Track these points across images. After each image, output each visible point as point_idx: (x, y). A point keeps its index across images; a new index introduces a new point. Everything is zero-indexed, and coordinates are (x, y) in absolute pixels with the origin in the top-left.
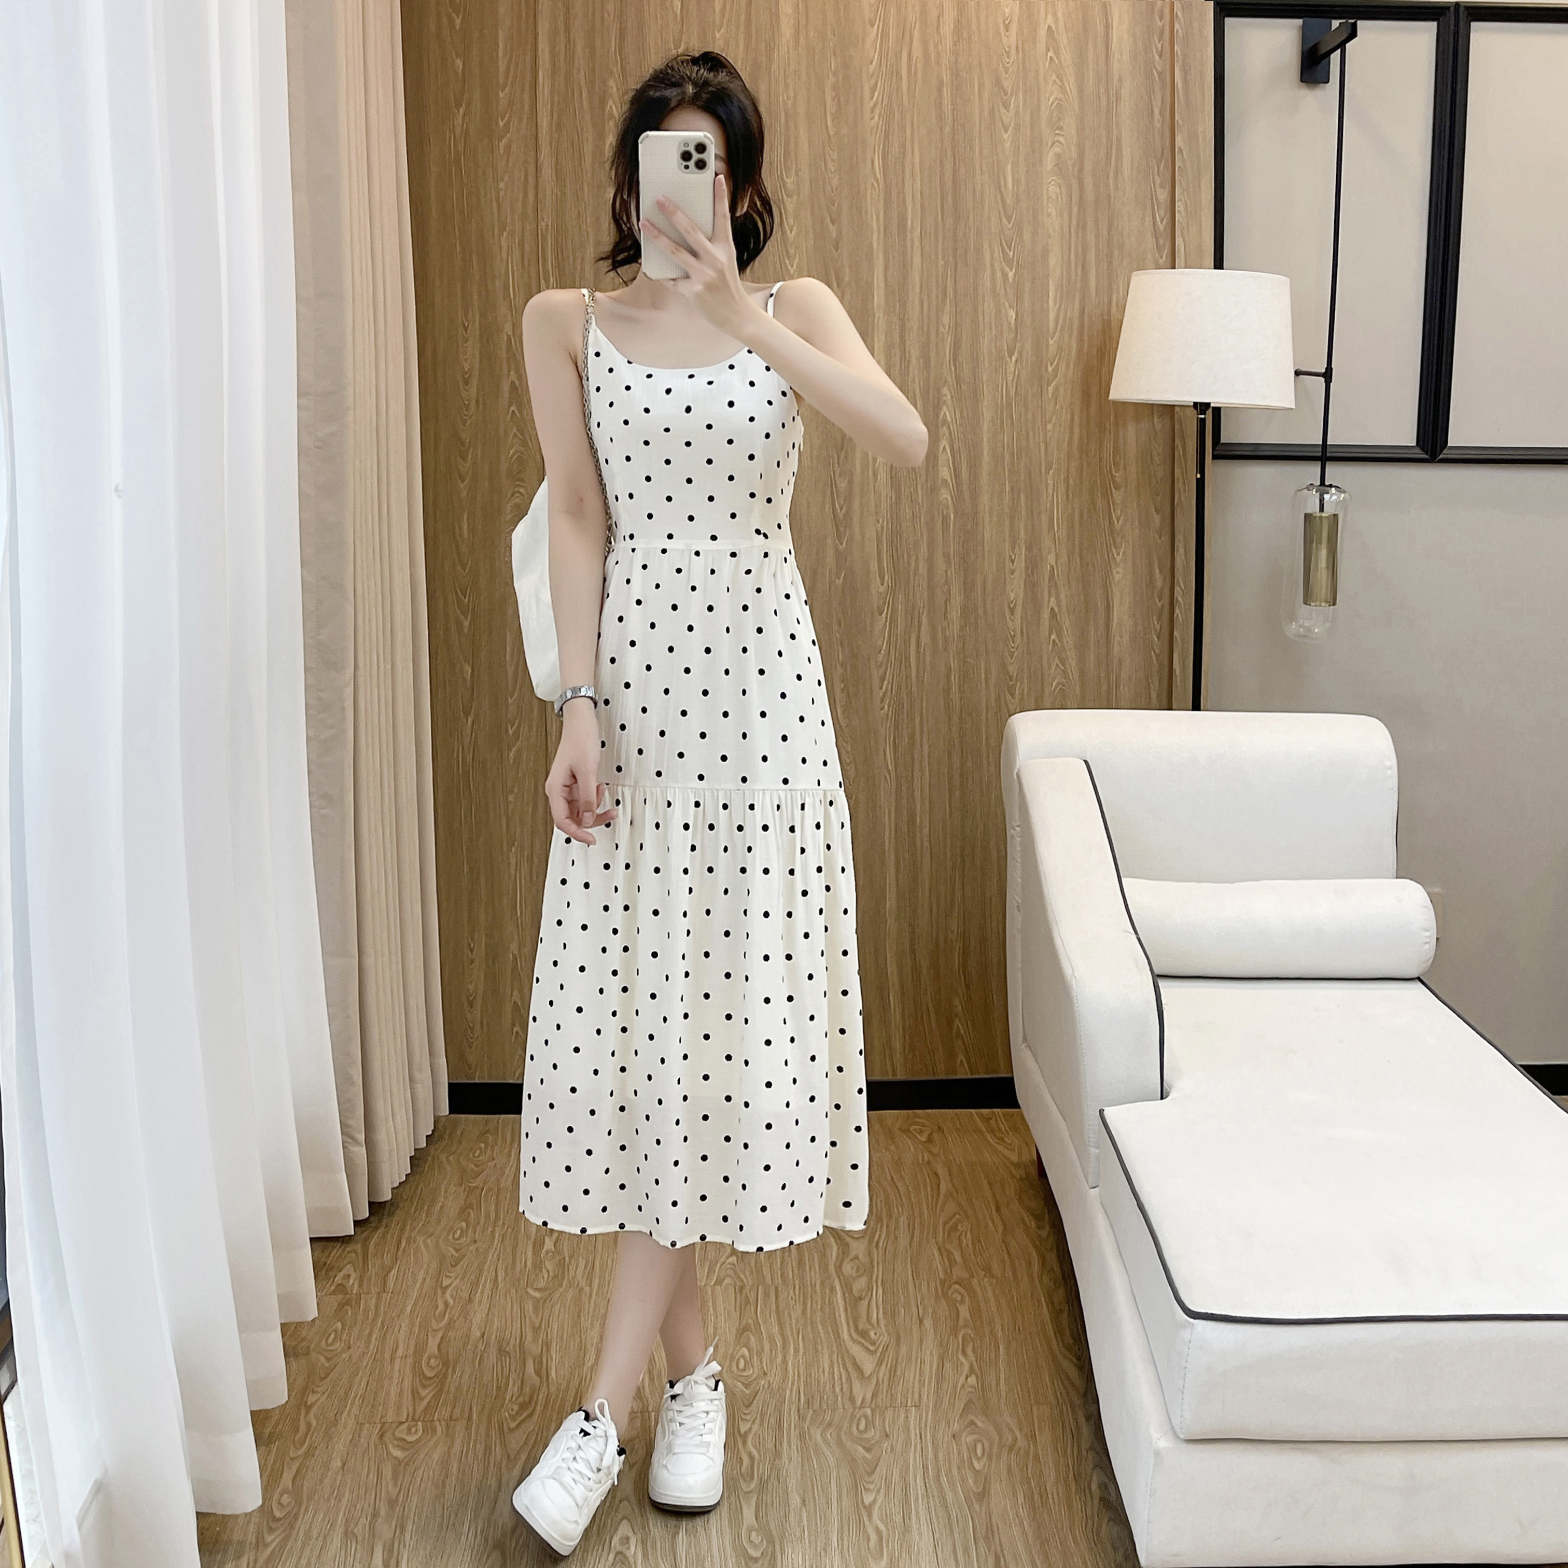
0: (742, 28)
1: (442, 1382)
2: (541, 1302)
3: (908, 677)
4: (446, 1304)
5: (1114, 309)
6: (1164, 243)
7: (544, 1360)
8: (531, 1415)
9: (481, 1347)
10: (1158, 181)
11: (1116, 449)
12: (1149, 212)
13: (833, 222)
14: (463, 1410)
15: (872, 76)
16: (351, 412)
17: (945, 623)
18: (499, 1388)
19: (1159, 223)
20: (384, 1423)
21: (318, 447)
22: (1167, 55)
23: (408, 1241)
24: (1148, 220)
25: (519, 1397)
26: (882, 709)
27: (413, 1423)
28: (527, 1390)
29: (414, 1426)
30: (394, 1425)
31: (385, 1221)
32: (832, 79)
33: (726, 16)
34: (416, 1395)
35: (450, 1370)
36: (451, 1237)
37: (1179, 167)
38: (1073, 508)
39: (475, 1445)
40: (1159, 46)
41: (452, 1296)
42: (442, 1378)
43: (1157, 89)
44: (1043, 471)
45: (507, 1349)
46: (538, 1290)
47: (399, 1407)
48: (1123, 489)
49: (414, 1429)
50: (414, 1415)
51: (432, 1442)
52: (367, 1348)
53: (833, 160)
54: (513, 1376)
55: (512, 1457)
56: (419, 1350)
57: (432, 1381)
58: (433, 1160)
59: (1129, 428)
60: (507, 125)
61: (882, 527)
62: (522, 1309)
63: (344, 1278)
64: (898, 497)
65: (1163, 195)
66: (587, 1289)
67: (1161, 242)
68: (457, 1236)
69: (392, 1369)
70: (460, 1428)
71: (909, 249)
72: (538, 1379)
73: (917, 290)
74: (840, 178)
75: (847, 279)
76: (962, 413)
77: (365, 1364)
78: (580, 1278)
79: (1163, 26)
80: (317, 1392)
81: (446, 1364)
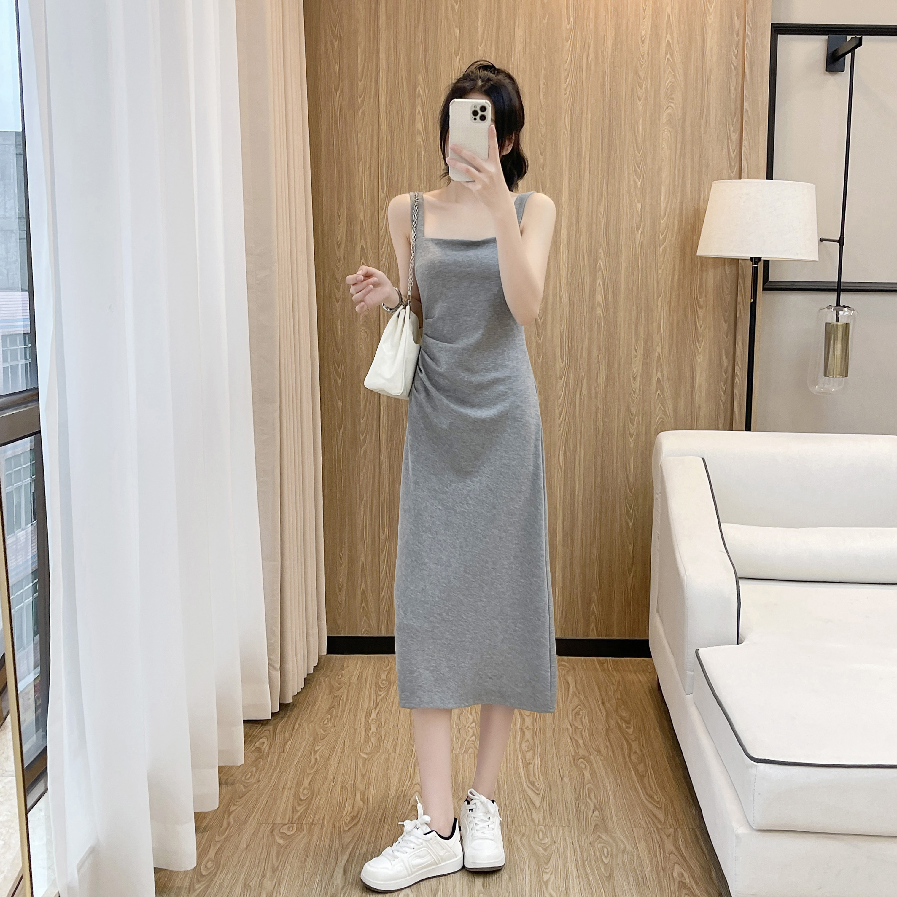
0: (494, 44)
1: (310, 803)
2: (367, 761)
3: (574, 413)
4: (316, 760)
5: (701, 203)
6: (735, 165)
7: (366, 793)
8: (357, 824)
9: (332, 784)
10: (732, 129)
11: (701, 286)
12: (725, 146)
13: (541, 154)
14: (319, 818)
15: (566, 70)
16: (276, 264)
17: (596, 384)
18: (340, 807)
19: (732, 153)
20: (274, 824)
21: (257, 284)
22: (740, 56)
23: (299, 724)
24: (725, 151)
25: (351, 813)
26: (559, 430)
27: (290, 825)
28: (356, 809)
29: (291, 826)
30: (281, 826)
31: (288, 714)
32: (543, 72)
33: (485, 37)
34: (294, 809)
35: (314, 796)
36: (322, 723)
37: (746, 121)
38: (673, 319)
39: (324, 838)
40: (736, 51)
41: (319, 756)
42: (309, 800)
43: (733, 77)
44: (655, 298)
45: (347, 786)
46: (365, 753)
47: (284, 815)
48: (704, 309)
49: (291, 829)
50: (292, 820)
51: (301, 835)
52: (269, 782)
53: (543, 119)
54: (349, 801)
55: (345, 847)
56: (299, 783)
57: (303, 802)
58: (317, 681)
59: (710, 272)
60: (363, 101)
61: (564, 330)
62: (357, 764)
63: (260, 745)
64: (573, 312)
65: (735, 137)
66: (393, 754)
67: (733, 164)
68: (325, 723)
69: (283, 794)
70: (317, 829)
71: (583, 168)
72: (361, 803)
73: (586, 192)
74: (546, 128)
75: (548, 186)
76: (609, 264)
77: (267, 791)
78: (389, 748)
79: (739, 40)
80: (236, 805)
81: (313, 793)
